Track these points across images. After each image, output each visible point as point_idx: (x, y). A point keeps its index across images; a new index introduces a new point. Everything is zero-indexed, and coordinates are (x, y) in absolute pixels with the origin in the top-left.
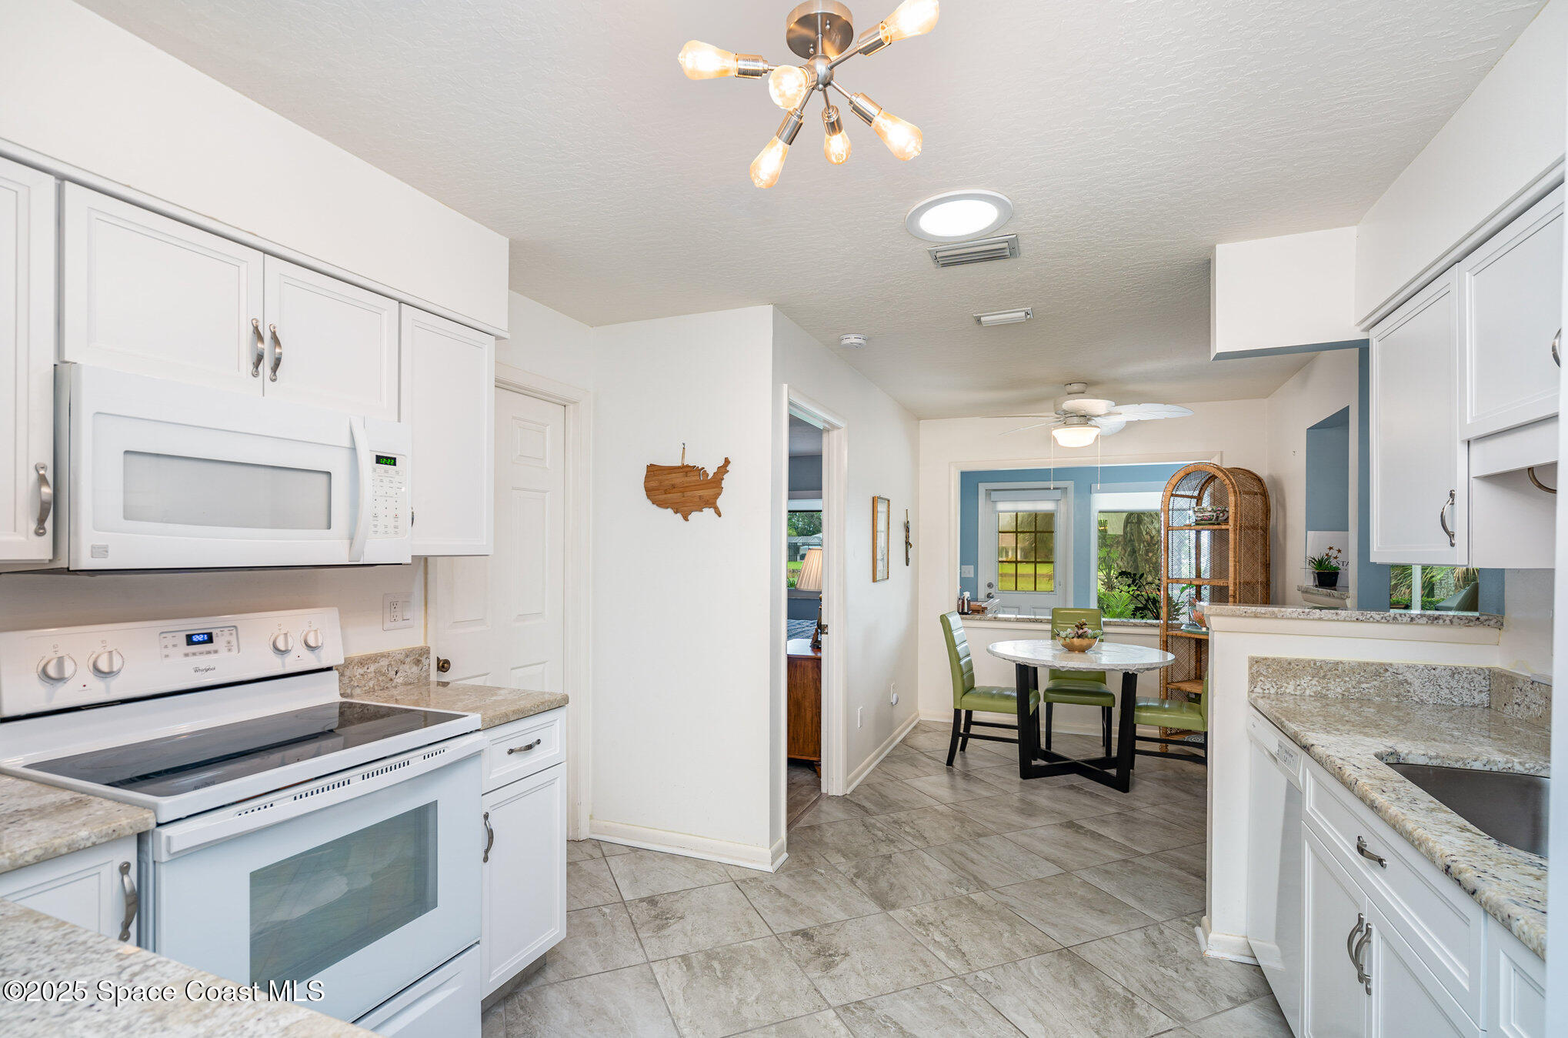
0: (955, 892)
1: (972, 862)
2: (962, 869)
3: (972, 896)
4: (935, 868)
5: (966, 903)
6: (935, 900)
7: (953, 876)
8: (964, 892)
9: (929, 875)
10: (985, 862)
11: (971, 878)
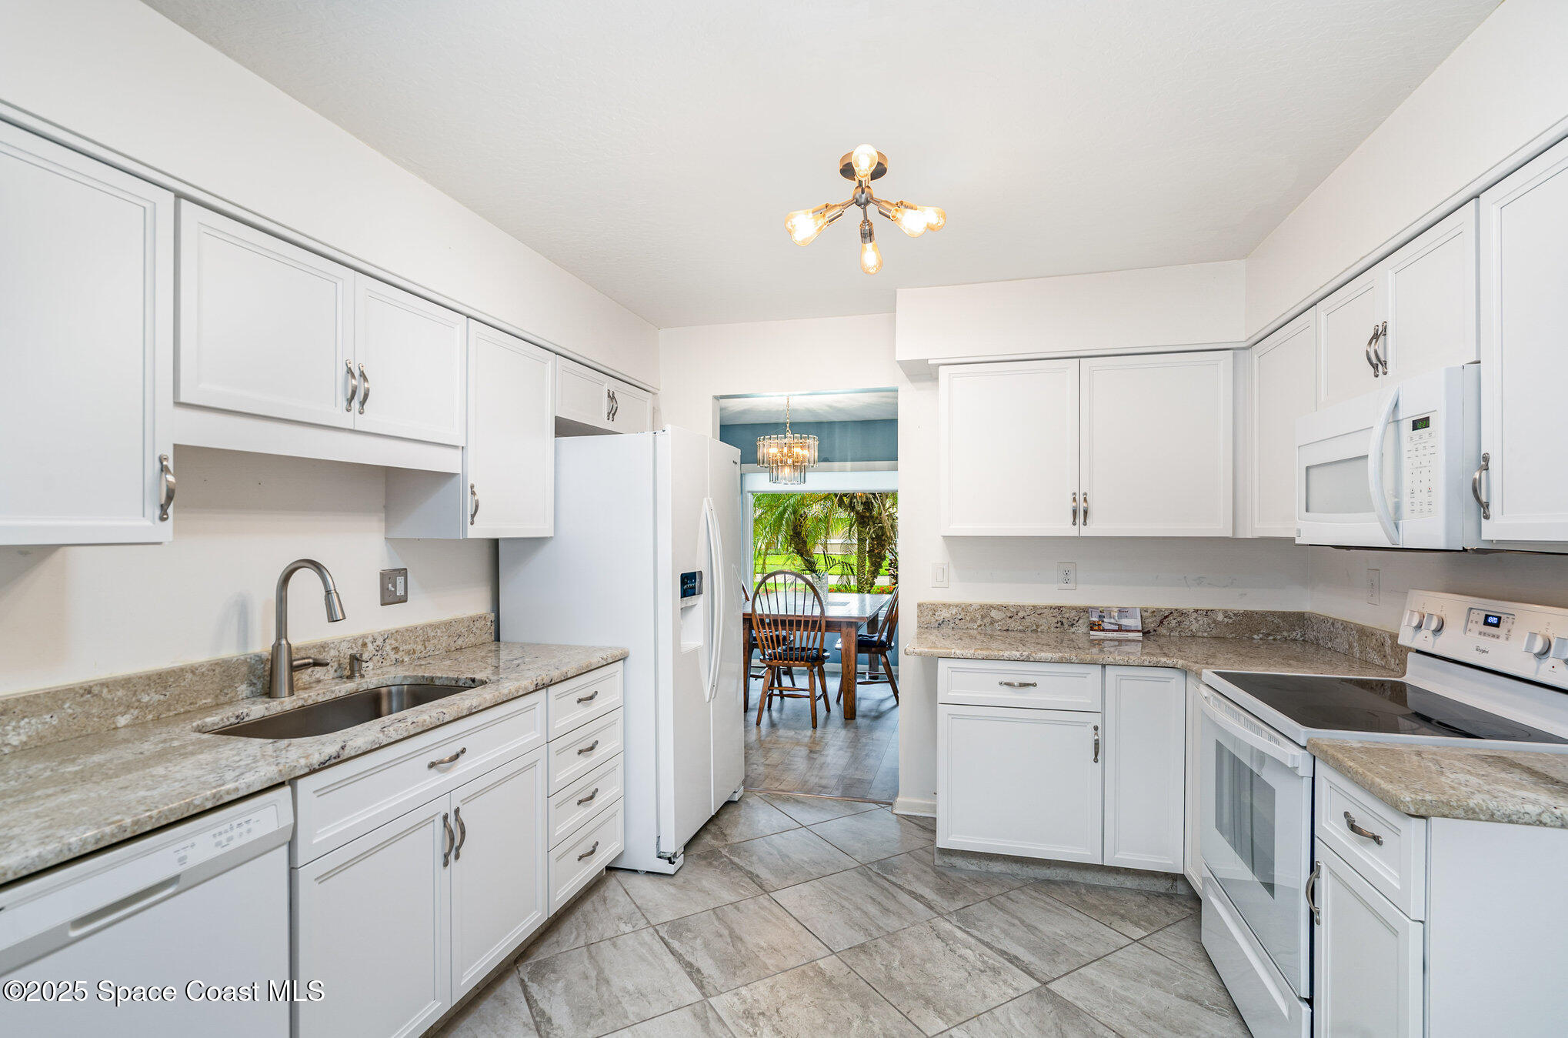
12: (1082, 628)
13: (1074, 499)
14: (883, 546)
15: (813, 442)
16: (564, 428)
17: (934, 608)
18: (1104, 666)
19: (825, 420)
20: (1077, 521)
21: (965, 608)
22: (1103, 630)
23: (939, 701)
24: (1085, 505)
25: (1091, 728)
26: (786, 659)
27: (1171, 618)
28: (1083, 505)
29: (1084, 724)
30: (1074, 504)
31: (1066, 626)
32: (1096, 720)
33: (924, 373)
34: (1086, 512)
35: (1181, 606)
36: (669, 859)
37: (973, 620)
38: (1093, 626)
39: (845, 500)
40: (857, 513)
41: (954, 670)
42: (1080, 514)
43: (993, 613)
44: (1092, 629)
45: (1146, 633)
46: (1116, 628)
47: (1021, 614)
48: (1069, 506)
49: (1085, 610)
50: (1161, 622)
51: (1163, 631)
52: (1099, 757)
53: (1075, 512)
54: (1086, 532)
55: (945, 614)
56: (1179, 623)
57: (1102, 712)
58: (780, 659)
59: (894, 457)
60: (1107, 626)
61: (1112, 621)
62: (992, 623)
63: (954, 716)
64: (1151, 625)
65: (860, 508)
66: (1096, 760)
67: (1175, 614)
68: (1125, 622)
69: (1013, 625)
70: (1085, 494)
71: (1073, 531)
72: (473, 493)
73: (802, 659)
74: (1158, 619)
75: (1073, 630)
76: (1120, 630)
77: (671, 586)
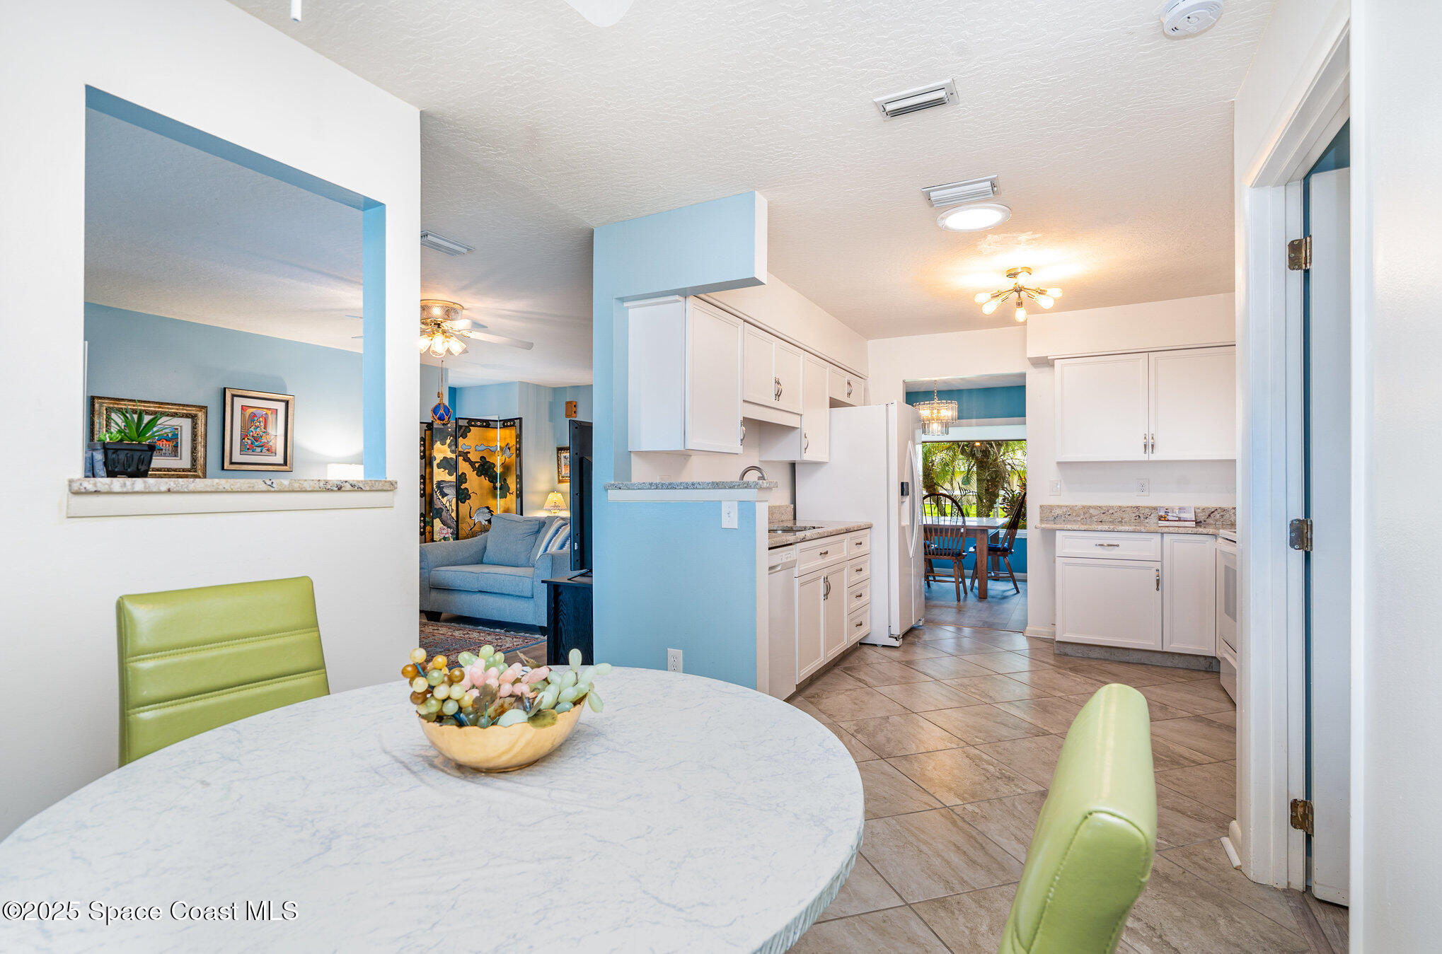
0: (979, 807)
1: (958, 848)
2: (972, 837)
3: (960, 802)
4: (1007, 839)
5: (965, 795)
6: (1000, 799)
7: (982, 826)
8: (968, 807)
9: (1012, 829)
10: (940, 847)
11: (960, 823)
12: (1153, 519)
13: (1145, 438)
14: (997, 487)
15: (954, 405)
16: (834, 403)
17: (1051, 508)
18: (1162, 534)
19: (954, 388)
20: (1147, 451)
21: (1072, 508)
22: (1168, 520)
23: (1057, 555)
24: (1152, 441)
25: (1154, 570)
26: (937, 555)
27: (1216, 513)
28: (1151, 441)
29: (1150, 568)
30: (1145, 441)
31: (1142, 518)
32: (1158, 566)
33: (1044, 363)
34: (1153, 446)
35: (1224, 505)
36: (896, 638)
37: (1078, 515)
38: (1160, 518)
39: (967, 449)
40: (977, 459)
41: (1066, 537)
42: (1149, 446)
43: (1092, 511)
44: (1160, 520)
45: (1198, 523)
46: (1177, 519)
47: (1111, 511)
48: (1142, 442)
49: (1155, 508)
50: (1209, 516)
51: (1210, 521)
52: (1160, 587)
53: (1145, 446)
54: (1153, 457)
55: (1059, 512)
56: (1222, 516)
57: (1162, 561)
58: (933, 554)
59: (1023, 415)
60: (1170, 518)
61: (1175, 515)
62: (1091, 517)
63: (1067, 564)
64: (1202, 517)
65: (979, 455)
66: (1158, 589)
67: (1219, 510)
68: (1183, 515)
69: (1104, 518)
70: (1153, 434)
71: (1144, 457)
72: (806, 437)
73: (949, 555)
74: (1207, 514)
75: (1147, 521)
76: (1179, 520)
77: (896, 489)
